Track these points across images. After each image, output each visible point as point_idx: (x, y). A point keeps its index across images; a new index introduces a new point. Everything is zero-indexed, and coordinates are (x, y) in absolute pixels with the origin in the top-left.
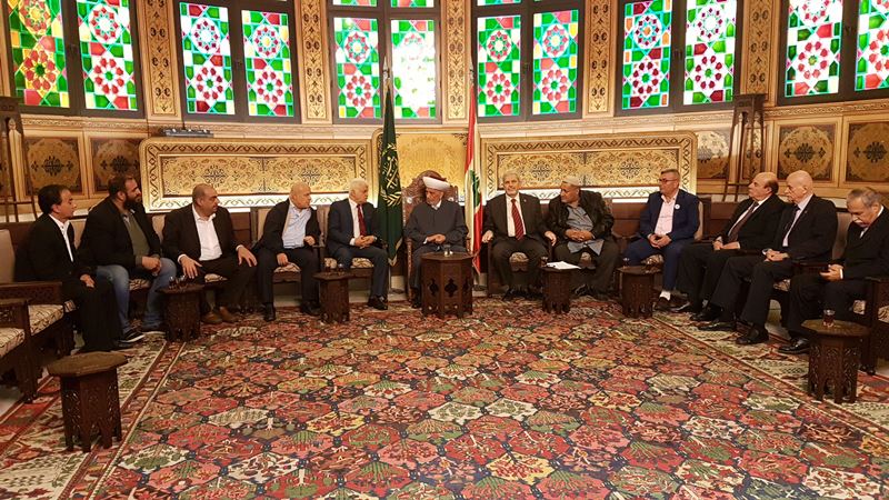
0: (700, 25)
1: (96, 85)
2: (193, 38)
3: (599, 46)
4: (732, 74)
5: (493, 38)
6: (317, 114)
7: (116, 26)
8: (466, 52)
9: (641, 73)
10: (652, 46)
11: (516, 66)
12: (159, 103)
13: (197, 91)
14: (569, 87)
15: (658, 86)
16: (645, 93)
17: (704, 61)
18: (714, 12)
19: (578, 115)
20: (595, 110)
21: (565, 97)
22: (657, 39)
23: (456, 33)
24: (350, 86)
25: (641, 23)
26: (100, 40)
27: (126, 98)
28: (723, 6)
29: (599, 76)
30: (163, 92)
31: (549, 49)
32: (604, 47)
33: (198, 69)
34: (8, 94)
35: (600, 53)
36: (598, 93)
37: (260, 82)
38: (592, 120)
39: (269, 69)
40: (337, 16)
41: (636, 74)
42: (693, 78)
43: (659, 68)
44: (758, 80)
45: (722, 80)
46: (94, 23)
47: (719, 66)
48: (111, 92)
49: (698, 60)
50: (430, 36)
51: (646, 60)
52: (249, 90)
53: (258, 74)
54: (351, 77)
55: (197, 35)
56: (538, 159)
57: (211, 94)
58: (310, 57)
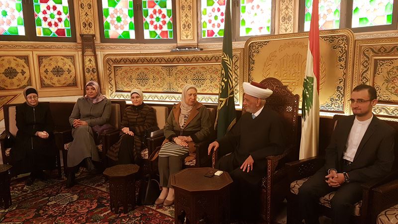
1: (150, 25)
12: (184, 33)
13: (208, 23)
27: (167, 32)
30: (187, 26)
33: (209, 9)
48: (158, 29)
53: (249, 7)
57: (216, 24)
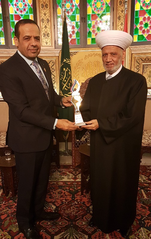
58: (43, 12)
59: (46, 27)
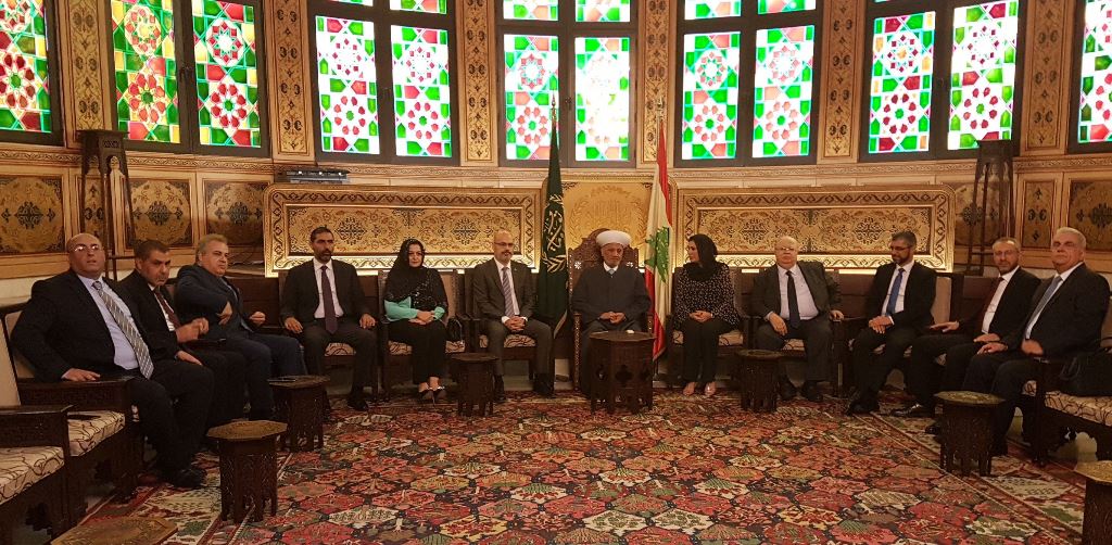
0: (970, 47)
1: (212, 117)
2: (330, 60)
3: (841, 72)
4: (1010, 111)
5: (704, 60)
6: (479, 154)
7: (239, 45)
8: (668, 78)
9: (894, 107)
10: (909, 73)
11: (733, 96)
12: (288, 139)
13: (334, 125)
14: (800, 124)
15: (916, 123)
16: (898, 132)
17: (975, 93)
18: (988, 32)
19: (811, 159)
20: (833, 153)
21: (794, 135)
22: (914, 66)
23: (657, 54)
24: (521, 120)
25: (894, 44)
26: (220, 62)
27: (248, 133)
28: (1000, 24)
29: (839, 110)
30: (293, 125)
31: (775, 74)
32: (845, 73)
33: (336, 98)
34: (109, 127)
35: (840, 81)
36: (838, 133)
37: (411, 114)
38: (829, 168)
39: (422, 98)
40: (508, 33)
41: (887, 109)
42: (961, 116)
43: (917, 103)
44: (1043, 119)
45: (998, 118)
46: (212, 41)
47: (994, 101)
48: (230, 126)
49: (967, 91)
50: (625, 56)
51: (901, 90)
52: (397, 124)
53: (410, 104)
54: (524, 108)
55: (335, 56)
56: (750, 217)
57: (351, 128)
58: (473, 84)
59: (478, 116)
